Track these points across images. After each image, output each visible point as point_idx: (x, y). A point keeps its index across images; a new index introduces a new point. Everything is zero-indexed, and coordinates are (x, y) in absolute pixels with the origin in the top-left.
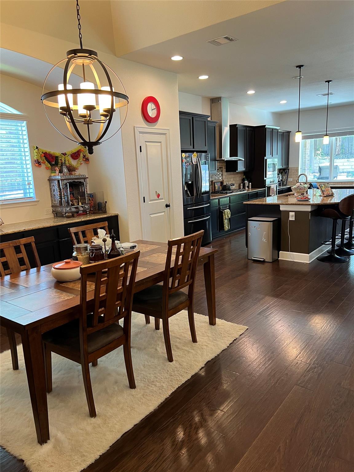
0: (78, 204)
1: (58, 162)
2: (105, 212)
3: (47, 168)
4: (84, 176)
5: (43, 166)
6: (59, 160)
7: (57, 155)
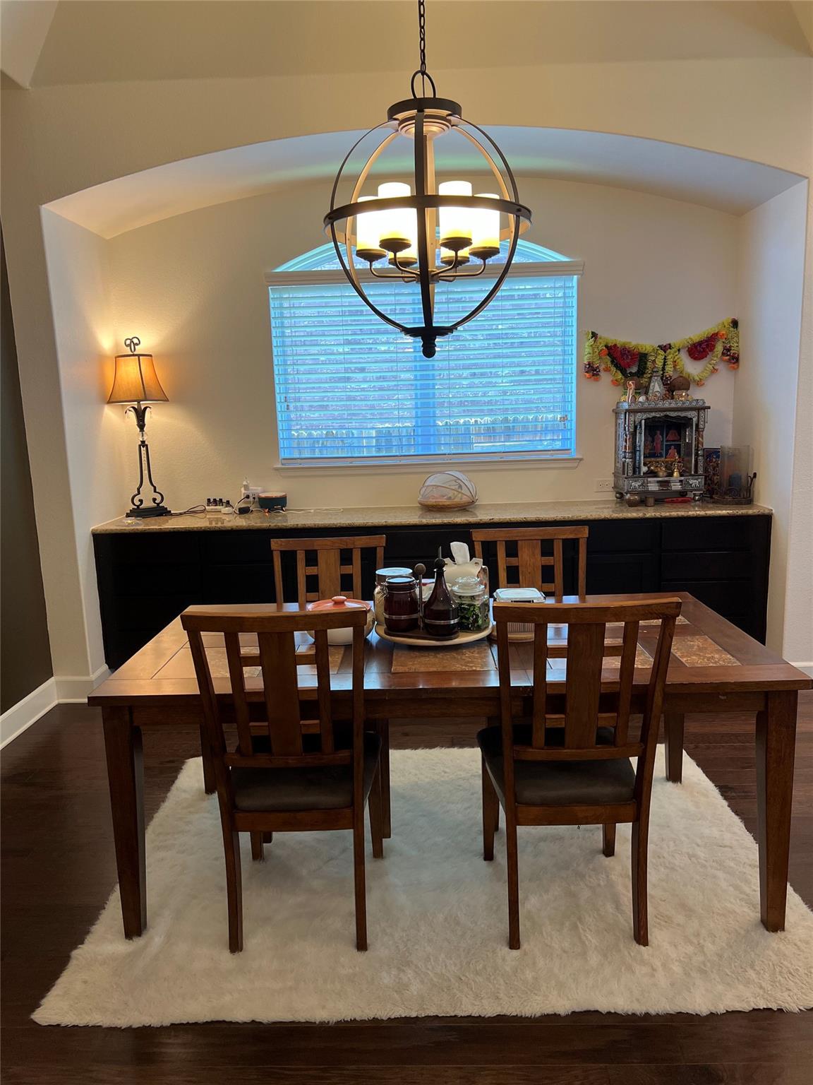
0: (671, 475)
1: (645, 368)
2: (749, 501)
3: (616, 383)
4: (701, 403)
5: (606, 378)
6: (648, 363)
7: (643, 351)
